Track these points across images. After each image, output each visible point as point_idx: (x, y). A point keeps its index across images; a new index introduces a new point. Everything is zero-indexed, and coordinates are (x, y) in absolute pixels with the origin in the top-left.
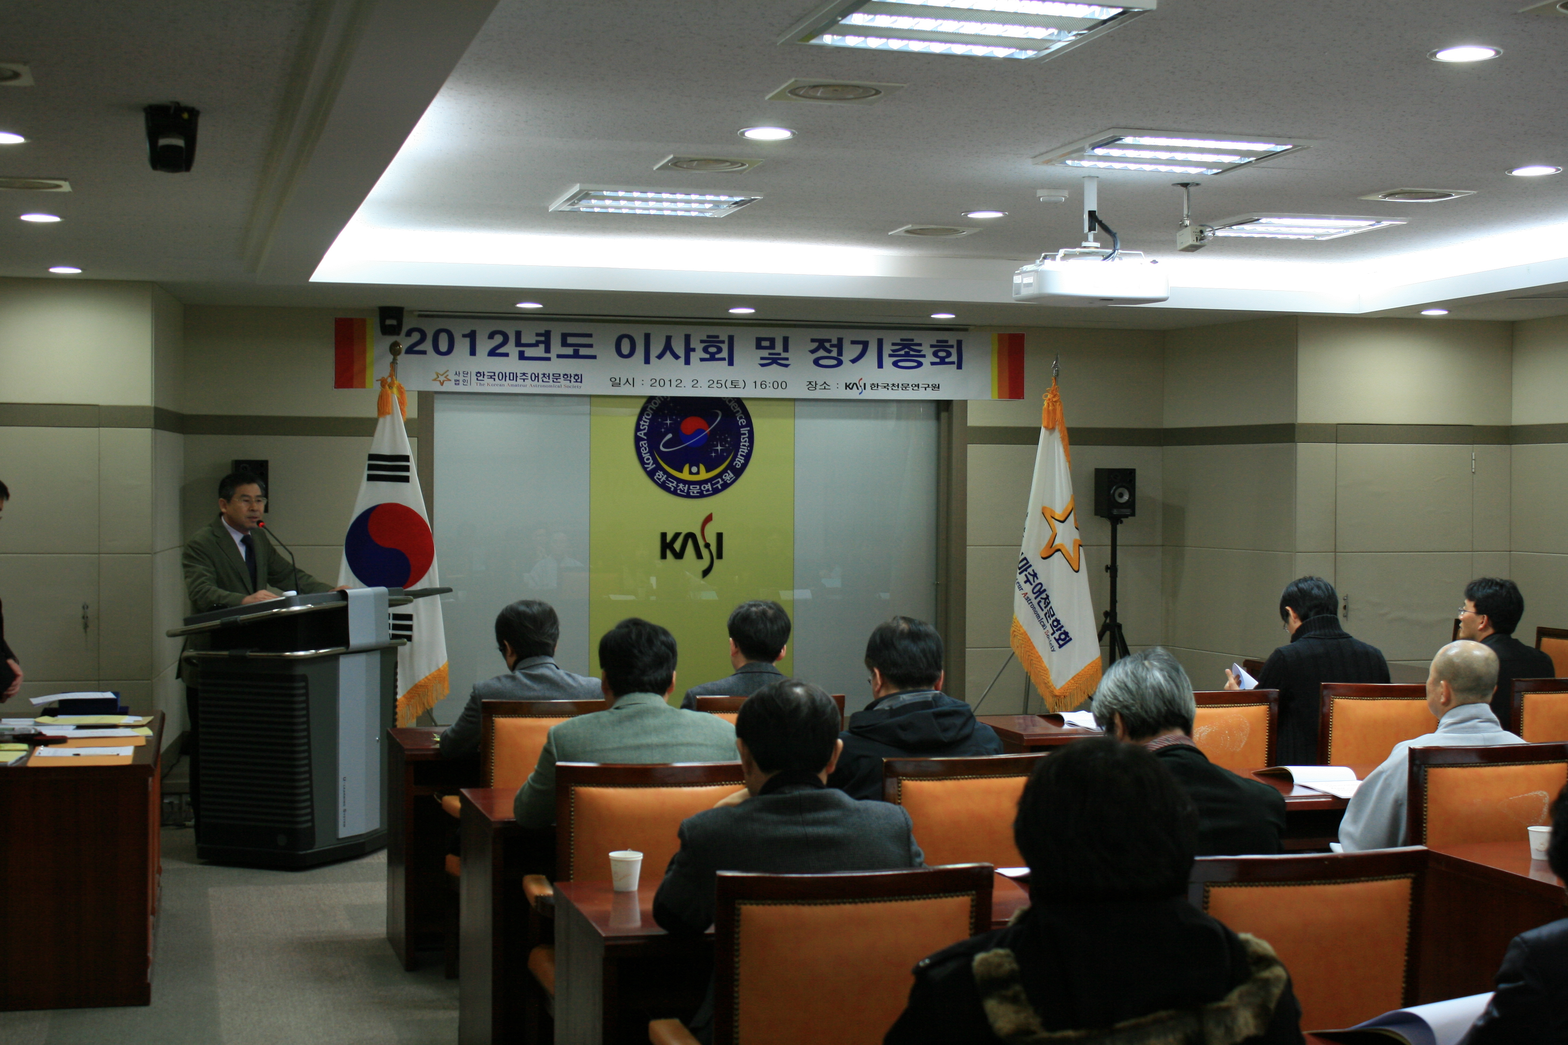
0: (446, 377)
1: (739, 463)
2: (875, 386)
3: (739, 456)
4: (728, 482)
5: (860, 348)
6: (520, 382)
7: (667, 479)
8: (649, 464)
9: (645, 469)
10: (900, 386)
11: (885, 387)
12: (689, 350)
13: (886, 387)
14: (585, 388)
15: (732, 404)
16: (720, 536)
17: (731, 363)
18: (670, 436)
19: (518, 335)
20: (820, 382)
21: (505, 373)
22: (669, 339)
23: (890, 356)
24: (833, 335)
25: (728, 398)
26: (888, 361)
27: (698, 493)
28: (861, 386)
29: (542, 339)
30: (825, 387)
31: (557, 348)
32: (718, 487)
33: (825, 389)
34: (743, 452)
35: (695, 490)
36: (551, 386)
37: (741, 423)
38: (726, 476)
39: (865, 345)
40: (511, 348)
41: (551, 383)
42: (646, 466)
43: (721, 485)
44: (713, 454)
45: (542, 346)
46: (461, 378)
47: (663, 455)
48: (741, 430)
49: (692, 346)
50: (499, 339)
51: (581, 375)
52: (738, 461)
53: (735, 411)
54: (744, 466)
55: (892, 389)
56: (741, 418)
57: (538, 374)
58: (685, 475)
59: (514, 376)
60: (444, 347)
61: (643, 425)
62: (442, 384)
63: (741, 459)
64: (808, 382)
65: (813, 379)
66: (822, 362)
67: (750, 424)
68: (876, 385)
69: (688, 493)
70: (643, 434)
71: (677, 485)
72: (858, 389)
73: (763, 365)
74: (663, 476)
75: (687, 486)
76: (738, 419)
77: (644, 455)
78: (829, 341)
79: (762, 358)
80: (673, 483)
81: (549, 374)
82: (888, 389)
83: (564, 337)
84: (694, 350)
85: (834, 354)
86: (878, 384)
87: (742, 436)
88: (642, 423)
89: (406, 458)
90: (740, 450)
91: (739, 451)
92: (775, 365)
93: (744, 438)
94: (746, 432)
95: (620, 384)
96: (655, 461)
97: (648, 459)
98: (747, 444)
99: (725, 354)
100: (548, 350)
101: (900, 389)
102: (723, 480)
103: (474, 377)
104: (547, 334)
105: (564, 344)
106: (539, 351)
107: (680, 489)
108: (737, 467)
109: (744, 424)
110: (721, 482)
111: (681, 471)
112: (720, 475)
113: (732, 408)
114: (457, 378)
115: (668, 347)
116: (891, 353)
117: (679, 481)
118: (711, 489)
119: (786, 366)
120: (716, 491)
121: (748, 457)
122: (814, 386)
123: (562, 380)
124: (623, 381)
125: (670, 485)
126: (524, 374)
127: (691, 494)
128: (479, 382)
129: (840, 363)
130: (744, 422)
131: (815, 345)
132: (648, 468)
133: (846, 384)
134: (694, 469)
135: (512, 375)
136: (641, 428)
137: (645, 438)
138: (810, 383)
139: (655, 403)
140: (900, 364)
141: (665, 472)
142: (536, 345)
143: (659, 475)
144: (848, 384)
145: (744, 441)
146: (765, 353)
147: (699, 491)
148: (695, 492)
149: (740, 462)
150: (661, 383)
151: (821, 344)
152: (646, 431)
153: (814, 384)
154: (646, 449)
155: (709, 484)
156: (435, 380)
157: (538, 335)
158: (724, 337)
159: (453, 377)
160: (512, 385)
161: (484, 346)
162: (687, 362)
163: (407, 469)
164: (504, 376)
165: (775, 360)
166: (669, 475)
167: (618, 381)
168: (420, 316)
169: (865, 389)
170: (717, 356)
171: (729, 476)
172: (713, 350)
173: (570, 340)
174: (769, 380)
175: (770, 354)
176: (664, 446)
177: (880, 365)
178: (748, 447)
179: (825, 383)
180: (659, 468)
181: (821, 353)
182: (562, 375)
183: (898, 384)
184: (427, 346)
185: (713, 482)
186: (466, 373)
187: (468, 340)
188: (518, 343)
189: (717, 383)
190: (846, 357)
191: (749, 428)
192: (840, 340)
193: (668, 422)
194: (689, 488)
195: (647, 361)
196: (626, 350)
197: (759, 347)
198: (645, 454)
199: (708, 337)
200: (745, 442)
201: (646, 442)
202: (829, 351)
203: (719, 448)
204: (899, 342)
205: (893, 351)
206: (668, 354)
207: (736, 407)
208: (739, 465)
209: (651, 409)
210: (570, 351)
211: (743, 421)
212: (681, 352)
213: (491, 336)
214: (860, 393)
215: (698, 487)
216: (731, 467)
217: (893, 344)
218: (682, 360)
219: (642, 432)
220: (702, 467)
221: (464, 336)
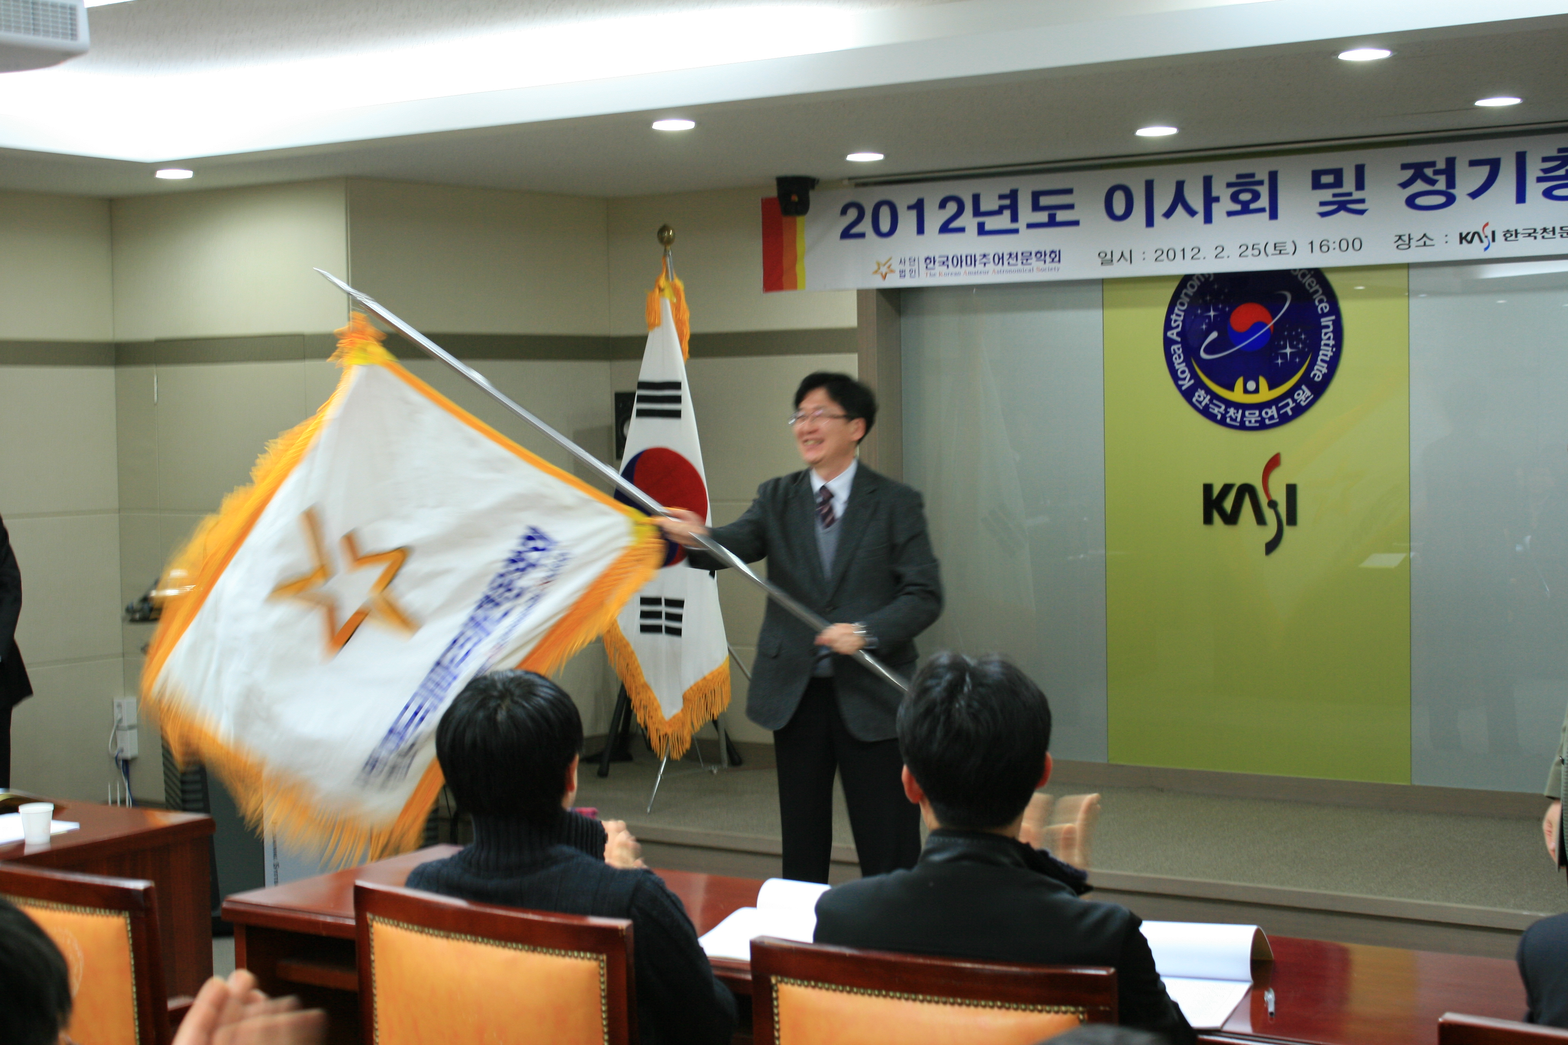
0: (889, 267)
1: (1318, 373)
2: (1511, 235)
3: (1319, 362)
4: (1303, 404)
5: (1484, 172)
6: (980, 267)
7: (1211, 401)
8: (1184, 379)
9: (1179, 387)
10: (1558, 230)
11: (1530, 235)
12: (1210, 200)
13: (1532, 234)
14: (1066, 271)
15: (1307, 280)
16: (1291, 490)
17: (1274, 215)
18: (1214, 335)
19: (976, 199)
20: (1416, 236)
21: (961, 257)
22: (1180, 186)
23: (1540, 180)
24: (1438, 155)
25: (1300, 270)
26: (1534, 190)
27: (1256, 422)
28: (1486, 237)
29: (1007, 202)
30: (1425, 242)
31: (1026, 214)
32: (1286, 412)
33: (1425, 245)
34: (1326, 355)
35: (1252, 418)
36: (1019, 271)
37: (1322, 309)
38: (1299, 395)
39: (1494, 166)
40: (968, 220)
41: (1020, 266)
42: (1180, 383)
43: (1292, 409)
44: (1280, 361)
45: (1007, 213)
46: (907, 268)
47: (1203, 364)
48: (1323, 320)
49: (1215, 194)
50: (952, 208)
51: (1059, 252)
52: (1318, 370)
53: (1311, 291)
54: (1328, 378)
55: (1543, 237)
56: (1321, 301)
57: (1003, 255)
58: (1237, 395)
59: (972, 260)
60: (885, 226)
61: (1175, 321)
62: (884, 277)
63: (1323, 367)
64: (1396, 236)
65: (1404, 231)
66: (1420, 201)
67: (1335, 310)
68: (1514, 233)
69: (1242, 422)
70: (1175, 334)
71: (1226, 410)
72: (1481, 241)
73: (1323, 215)
74: (1204, 398)
75: (1240, 411)
76: (1317, 303)
77: (1177, 367)
78: (1432, 164)
79: (1322, 204)
80: (1220, 407)
81: (1017, 254)
82: (1535, 238)
83: (1036, 196)
84: (1217, 199)
85: (1441, 185)
86: (1516, 231)
87: (1324, 331)
88: (1173, 317)
89: (677, 386)
90: (1321, 353)
91: (1318, 355)
92: (1342, 214)
93: (1326, 334)
94: (1330, 323)
95: (1112, 261)
96: (1194, 375)
97: (1183, 372)
98: (1332, 342)
99: (1264, 202)
100: (1014, 218)
101: (1558, 235)
102: (1294, 401)
103: (923, 265)
104: (1013, 195)
105: (1036, 207)
106: (1003, 221)
107: (1231, 417)
108: (1316, 379)
109: (1326, 311)
110: (1292, 405)
111: (1231, 388)
112: (1290, 394)
113: (1307, 284)
114: (902, 267)
115: (1179, 199)
116: (1541, 174)
117: (1229, 404)
118: (1276, 416)
119: (1361, 212)
120: (1284, 419)
121: (1333, 364)
122: (1407, 242)
123: (1033, 260)
124: (1117, 256)
125: (1216, 411)
126: (985, 256)
127: (1247, 424)
128: (929, 272)
129: (1451, 200)
130: (1326, 307)
131: (1409, 173)
132: (1182, 385)
133: (1461, 234)
134: (1251, 386)
135: (969, 259)
136: (1173, 325)
137: (1179, 339)
138: (1400, 237)
139: (1192, 286)
140: (1557, 193)
141: (1208, 391)
142: (999, 211)
143: (1199, 396)
144: (1464, 235)
145: (1327, 338)
146: (1327, 195)
147: (1259, 419)
148: (1253, 421)
149: (1321, 371)
150: (1169, 254)
151: (1418, 171)
152: (1179, 329)
153: (1406, 238)
154: (1180, 357)
155: (1274, 408)
156: (876, 272)
157: (1001, 197)
158: (1262, 175)
159: (896, 267)
160: (970, 273)
161: (934, 218)
162: (1208, 219)
163: (678, 399)
164: (959, 261)
165: (1342, 206)
166: (1214, 396)
167: (1109, 256)
168: (858, 185)
169: (1494, 240)
170: (1253, 206)
171: (1303, 395)
172: (1245, 197)
173: (1044, 201)
174: (1334, 238)
175: (1335, 195)
176: (1207, 351)
177: (1521, 198)
178: (1333, 346)
179: (1425, 235)
180: (1199, 384)
181: (1419, 186)
182: (1033, 255)
183: (1554, 228)
184: (866, 226)
185: (1280, 405)
186: (913, 260)
187: (914, 213)
188: (977, 212)
189: (1253, 249)
190: (1461, 191)
191: (1333, 318)
192: (1451, 162)
193: (1212, 313)
194: (1243, 415)
195: (1150, 222)
196: (1119, 209)
197: (1317, 185)
198: (1179, 364)
199: (1239, 176)
200: (1329, 339)
201: (1179, 346)
202: (1433, 182)
203: (1288, 351)
204: (1554, 153)
205: (1545, 171)
206: (1180, 209)
207: (1314, 285)
208: (1319, 377)
209: (1186, 294)
210: (1043, 217)
211: (1324, 307)
212: (1197, 203)
213: (943, 205)
214: (1486, 249)
215: (1257, 413)
216: (1305, 379)
217: (1545, 160)
218: (1200, 216)
219: (1175, 331)
220: (1263, 382)
221: (910, 208)
